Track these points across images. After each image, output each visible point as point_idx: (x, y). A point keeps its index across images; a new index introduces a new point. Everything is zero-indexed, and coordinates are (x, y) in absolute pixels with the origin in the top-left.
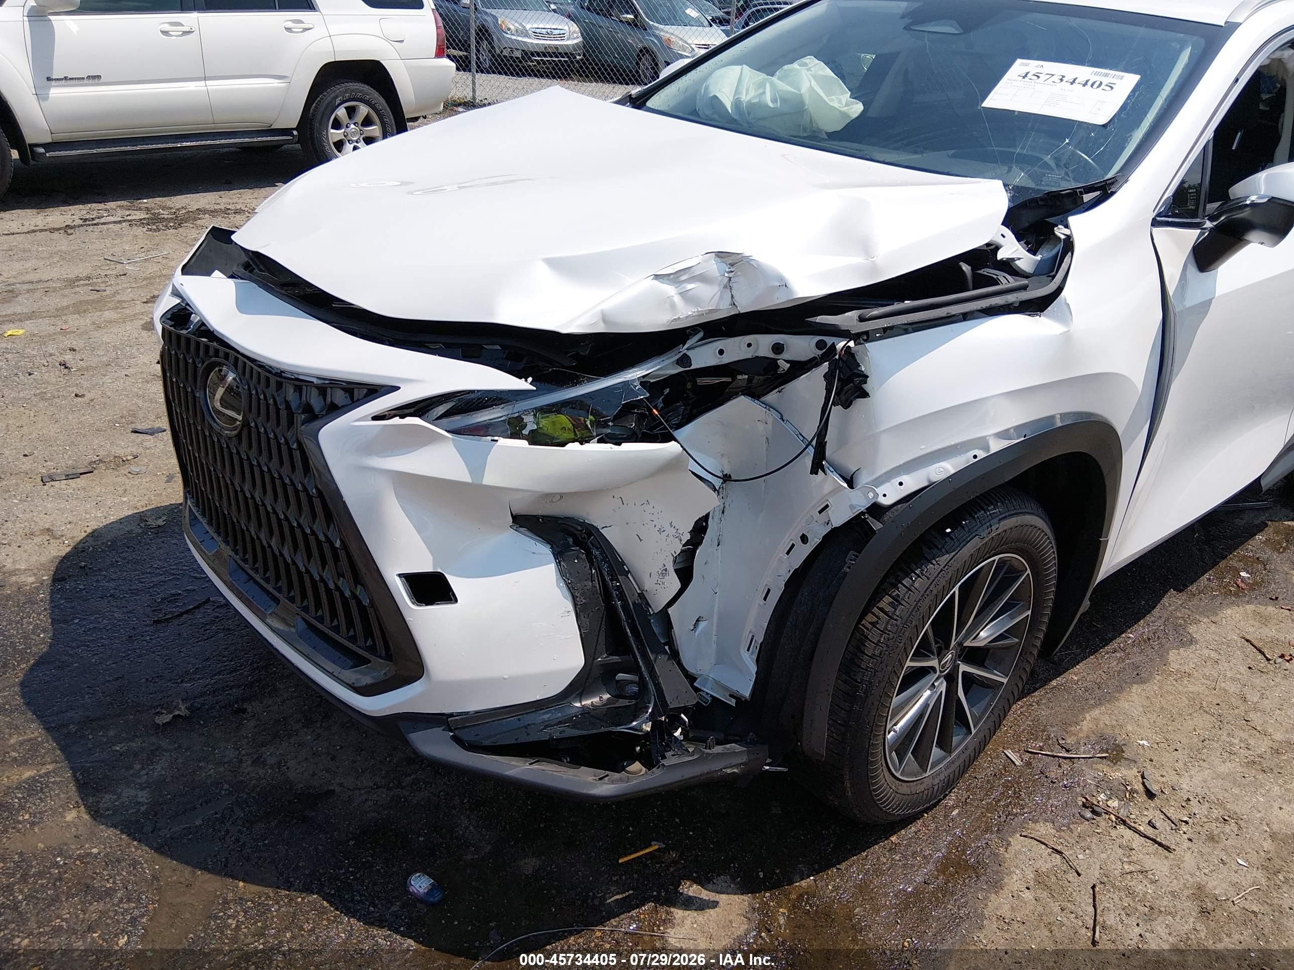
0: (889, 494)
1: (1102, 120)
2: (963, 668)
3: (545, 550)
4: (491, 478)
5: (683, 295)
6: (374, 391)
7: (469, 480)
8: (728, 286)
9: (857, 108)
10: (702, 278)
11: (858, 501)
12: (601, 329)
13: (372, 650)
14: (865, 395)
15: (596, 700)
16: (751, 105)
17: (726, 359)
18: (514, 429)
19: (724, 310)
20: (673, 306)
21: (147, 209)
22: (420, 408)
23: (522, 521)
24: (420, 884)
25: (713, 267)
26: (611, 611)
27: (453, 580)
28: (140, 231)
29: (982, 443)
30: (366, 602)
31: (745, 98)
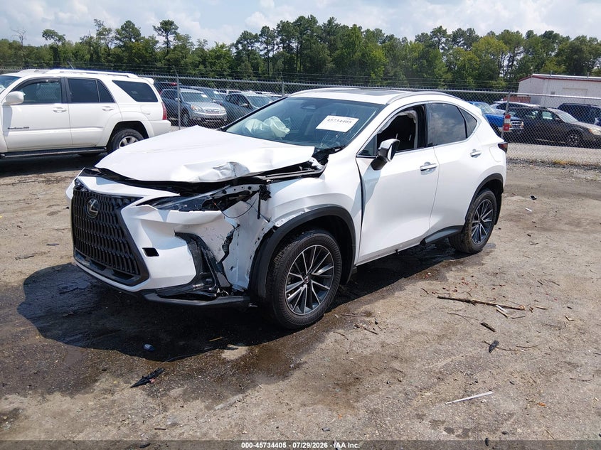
0: (279, 224)
1: (346, 131)
2: (313, 282)
3: (185, 242)
4: (168, 221)
5: (221, 173)
6: (137, 199)
7: (162, 221)
8: (234, 170)
9: (288, 130)
10: (226, 169)
11: (270, 225)
12: (199, 181)
13: (135, 273)
14: (270, 197)
15: (199, 285)
16: (256, 130)
17: (236, 192)
18: (175, 208)
19: (233, 177)
20: (219, 175)
21: (45, 177)
22: (150, 202)
23: (178, 234)
24: (147, 346)
25: (229, 166)
26: (204, 259)
27: (158, 250)
28: (42, 184)
29: (303, 210)
30: (133, 259)
31: (255, 128)
